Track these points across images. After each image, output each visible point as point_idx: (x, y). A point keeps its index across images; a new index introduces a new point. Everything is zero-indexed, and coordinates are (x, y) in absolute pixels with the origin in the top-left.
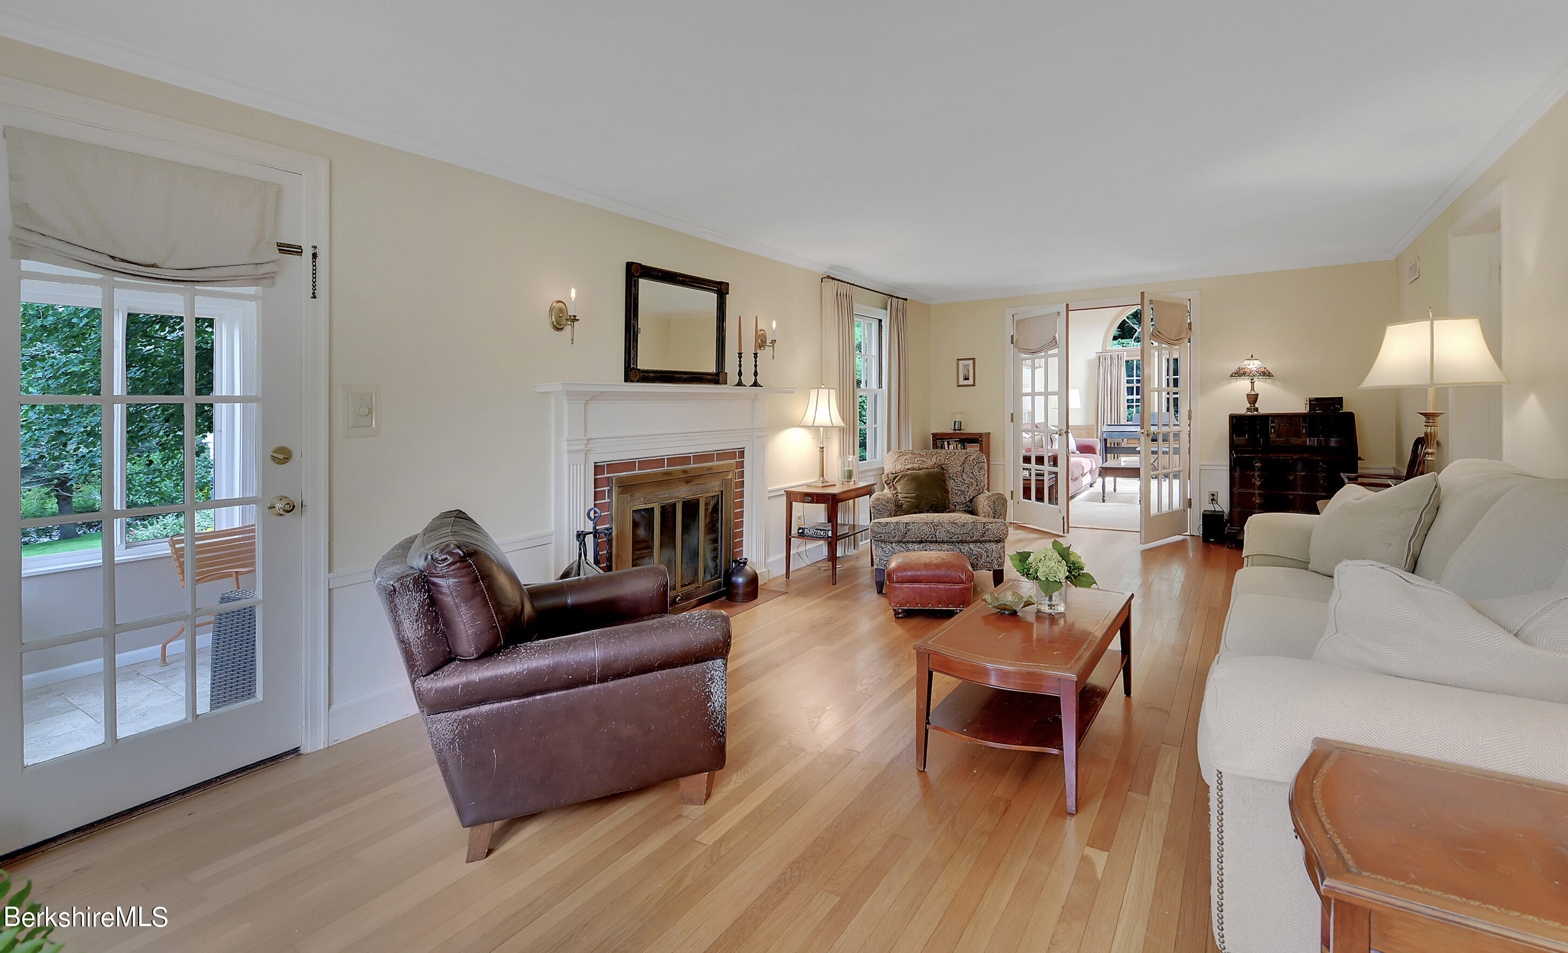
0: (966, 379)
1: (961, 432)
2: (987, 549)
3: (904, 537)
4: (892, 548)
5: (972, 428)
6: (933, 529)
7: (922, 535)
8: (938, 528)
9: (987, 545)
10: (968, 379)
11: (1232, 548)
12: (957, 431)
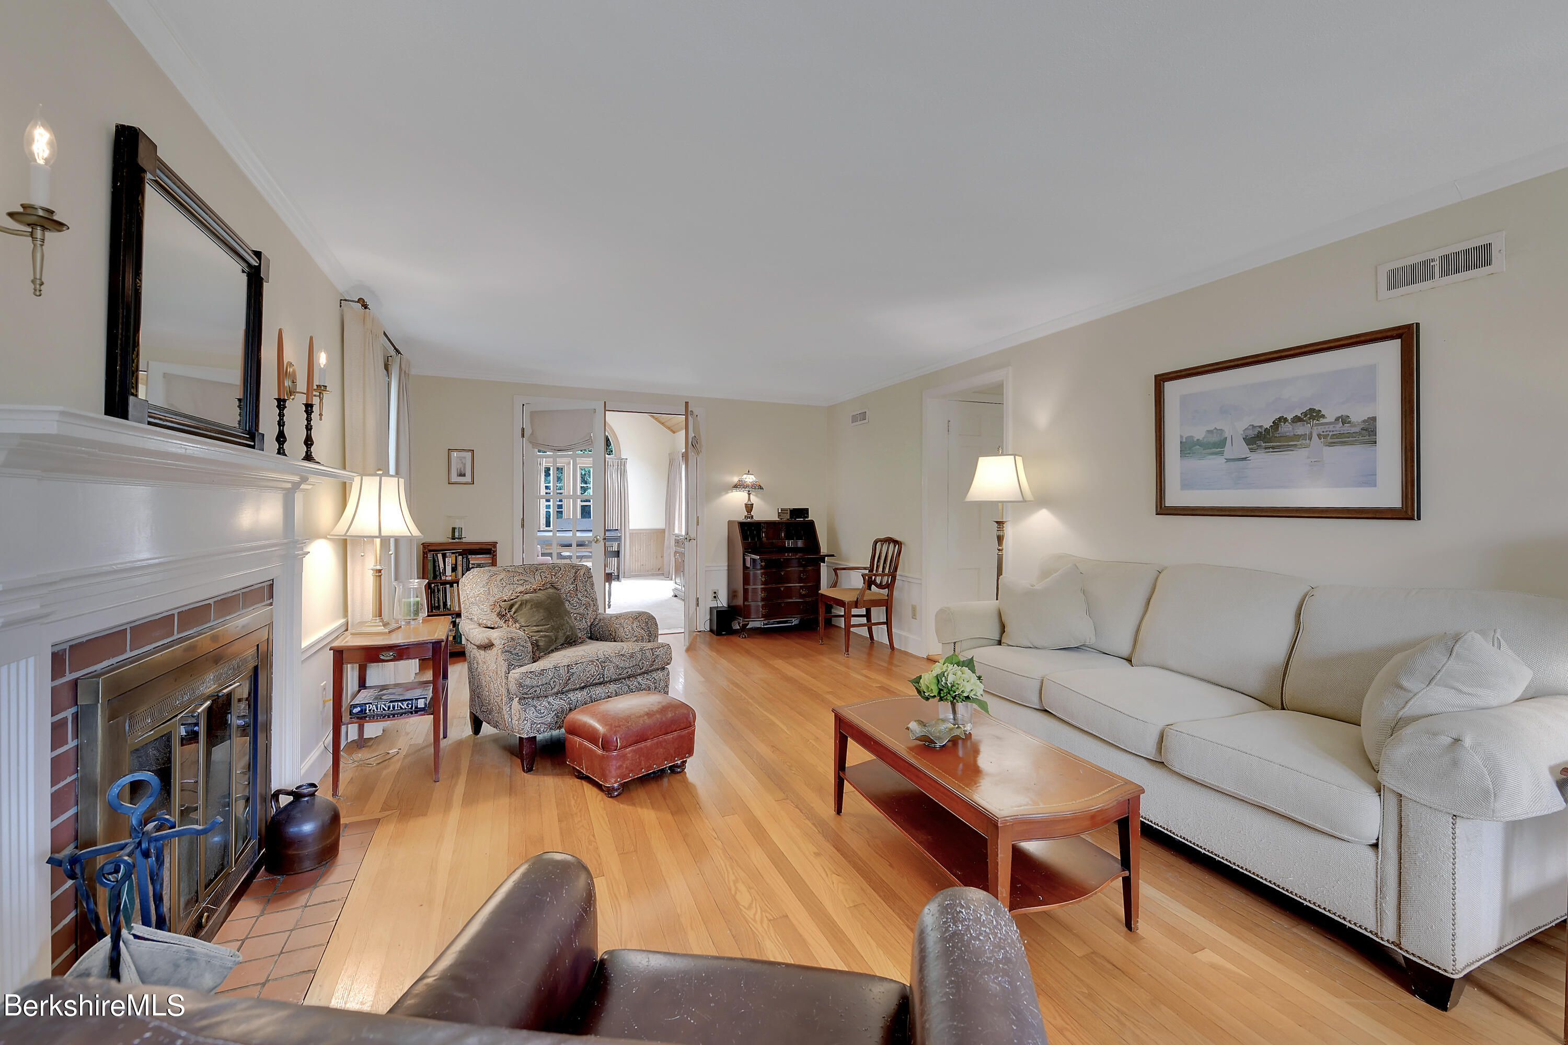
0: (462, 475)
1: (461, 541)
2: (655, 680)
3: (566, 684)
4: (549, 703)
5: (472, 536)
6: (600, 667)
7: (588, 678)
8: (606, 664)
9: (654, 675)
10: (464, 475)
11: (745, 637)
12: (457, 540)
